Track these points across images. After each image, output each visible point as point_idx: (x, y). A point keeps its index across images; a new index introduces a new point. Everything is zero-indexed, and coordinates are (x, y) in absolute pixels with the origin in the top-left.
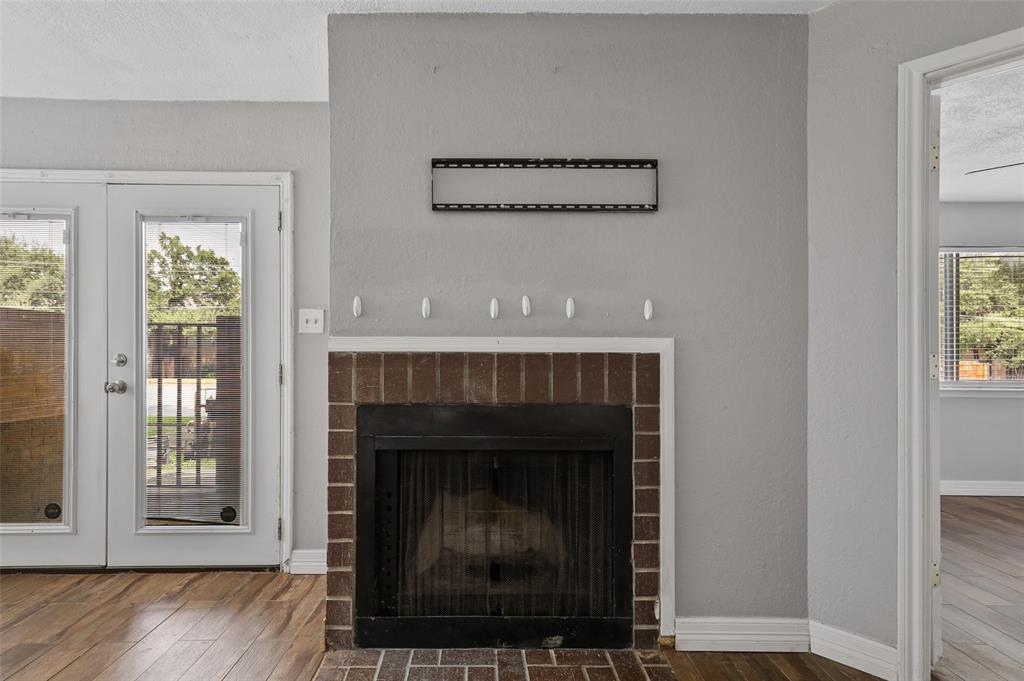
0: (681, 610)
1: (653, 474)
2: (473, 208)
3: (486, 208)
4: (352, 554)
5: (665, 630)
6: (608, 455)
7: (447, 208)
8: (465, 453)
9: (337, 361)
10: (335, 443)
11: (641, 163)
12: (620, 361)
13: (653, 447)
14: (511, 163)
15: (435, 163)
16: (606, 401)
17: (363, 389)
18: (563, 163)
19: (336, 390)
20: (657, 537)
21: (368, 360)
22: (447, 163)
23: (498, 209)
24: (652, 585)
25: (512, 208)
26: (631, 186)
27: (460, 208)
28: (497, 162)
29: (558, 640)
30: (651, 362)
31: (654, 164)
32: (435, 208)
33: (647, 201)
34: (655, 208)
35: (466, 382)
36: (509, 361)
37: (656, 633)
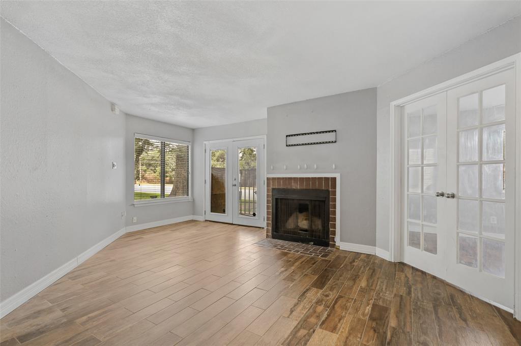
0: (341, 240)
1: (335, 207)
2: (295, 145)
3: (297, 145)
4: (271, 219)
5: (337, 245)
6: (324, 202)
7: (289, 145)
8: (293, 199)
9: (268, 179)
10: (268, 196)
11: (332, 131)
12: (327, 179)
13: (334, 200)
14: (303, 134)
15: (287, 136)
16: (323, 188)
17: (273, 185)
18: (314, 133)
19: (268, 185)
20: (335, 222)
21: (274, 179)
22: (289, 136)
23: (300, 145)
24: (334, 233)
25: (303, 144)
26: (330, 137)
27: (292, 145)
28: (300, 134)
29: (312, 243)
30: (334, 179)
31: (335, 131)
32: (287, 146)
33: (334, 140)
34: (335, 142)
35: (293, 184)
36: (302, 179)
37: (335, 245)
